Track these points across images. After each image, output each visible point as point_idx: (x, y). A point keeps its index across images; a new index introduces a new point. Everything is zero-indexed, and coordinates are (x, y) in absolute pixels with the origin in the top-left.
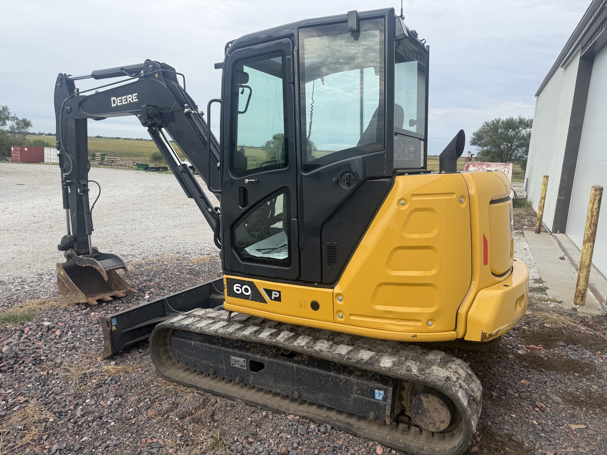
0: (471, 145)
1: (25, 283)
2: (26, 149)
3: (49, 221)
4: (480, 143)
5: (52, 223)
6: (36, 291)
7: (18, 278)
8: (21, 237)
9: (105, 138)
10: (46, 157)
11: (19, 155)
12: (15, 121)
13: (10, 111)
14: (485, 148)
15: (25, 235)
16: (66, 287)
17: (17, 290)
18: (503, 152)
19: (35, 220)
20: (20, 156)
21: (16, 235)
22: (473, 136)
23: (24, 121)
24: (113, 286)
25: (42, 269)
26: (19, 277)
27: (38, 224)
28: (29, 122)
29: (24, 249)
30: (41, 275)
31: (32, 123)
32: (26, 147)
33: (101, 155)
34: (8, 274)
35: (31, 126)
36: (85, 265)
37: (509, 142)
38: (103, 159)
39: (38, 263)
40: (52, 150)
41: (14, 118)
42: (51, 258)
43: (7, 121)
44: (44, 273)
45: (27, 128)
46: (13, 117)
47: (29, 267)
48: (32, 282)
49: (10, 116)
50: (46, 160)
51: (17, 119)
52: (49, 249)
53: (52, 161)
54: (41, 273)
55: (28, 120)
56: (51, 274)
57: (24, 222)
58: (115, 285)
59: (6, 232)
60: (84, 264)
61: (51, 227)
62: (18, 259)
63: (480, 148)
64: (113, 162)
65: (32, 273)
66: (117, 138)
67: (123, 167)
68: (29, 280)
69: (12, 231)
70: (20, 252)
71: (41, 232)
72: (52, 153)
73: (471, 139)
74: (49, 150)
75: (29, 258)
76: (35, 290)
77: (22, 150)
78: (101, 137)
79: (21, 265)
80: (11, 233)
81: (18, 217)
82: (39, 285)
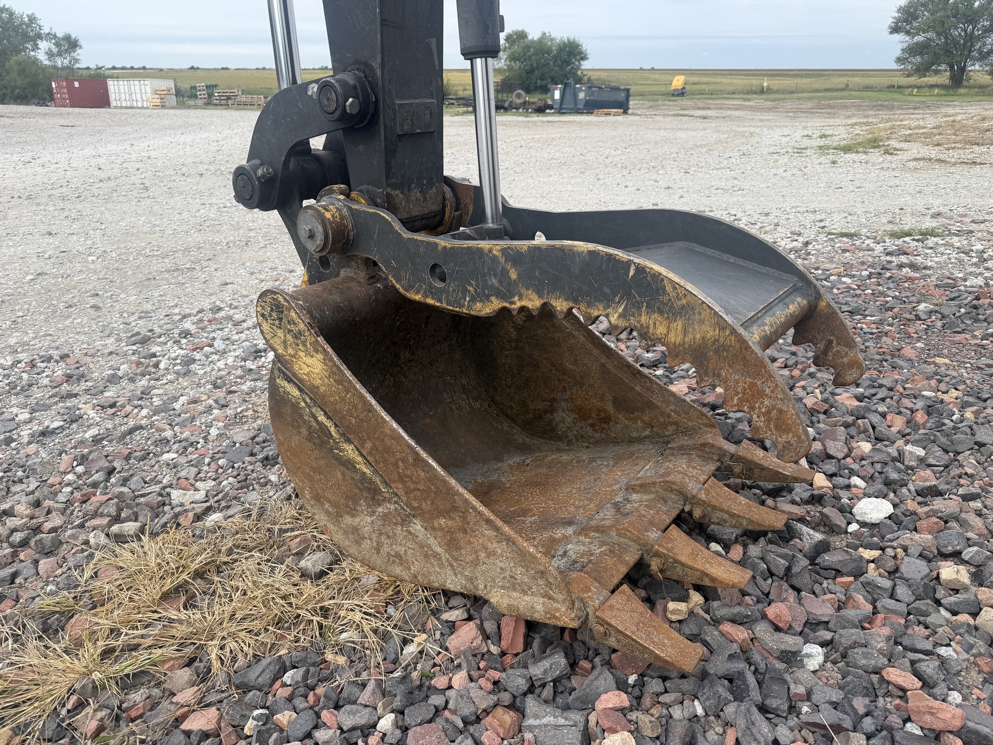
0: (891, 33)
1: (84, 385)
2: (77, 84)
3: (139, 176)
4: (908, 27)
5: (145, 181)
6: (137, 436)
7: (49, 359)
8: (66, 213)
9: (203, 69)
10: (112, 97)
11: (67, 96)
12: (53, 41)
13: (41, 23)
14: (919, 38)
15: (79, 207)
16: (349, 464)
17: (43, 434)
18: (955, 43)
19: (103, 175)
20: (69, 98)
21: (52, 208)
22: (896, 15)
23: (67, 38)
24: (563, 418)
25: (145, 315)
26: (56, 354)
27: (112, 184)
28: (76, 41)
29: (76, 244)
30: (144, 341)
31: (82, 42)
32: (77, 80)
33: (207, 87)
34: (12, 341)
35: (81, 47)
36: (493, 305)
37: (970, 22)
38: (210, 95)
39: (124, 290)
40: (121, 83)
41: (50, 36)
42: (168, 271)
43: (39, 42)
44: (157, 330)
45: (74, 52)
46: (49, 34)
47: (96, 308)
48: (114, 379)
49: (42, 32)
50: (113, 104)
51: (55, 36)
52: (154, 243)
53: (124, 104)
54: (144, 332)
55: (73, 37)
56: (186, 334)
57: (76, 180)
58: (582, 414)
59: (25, 202)
60: (485, 298)
61: (147, 189)
62: (56, 277)
63: (907, 38)
64: (229, 98)
65: (107, 332)
66: (223, 69)
67: (248, 107)
68: (99, 371)
69: (44, 200)
70: (64, 255)
71: (121, 199)
72: (122, 88)
73: (892, 20)
74: (116, 83)
75: (95, 272)
76: (131, 431)
77: (70, 86)
78: (198, 68)
79: (67, 297)
80: (38, 204)
81: (59, 170)
82: (145, 393)
